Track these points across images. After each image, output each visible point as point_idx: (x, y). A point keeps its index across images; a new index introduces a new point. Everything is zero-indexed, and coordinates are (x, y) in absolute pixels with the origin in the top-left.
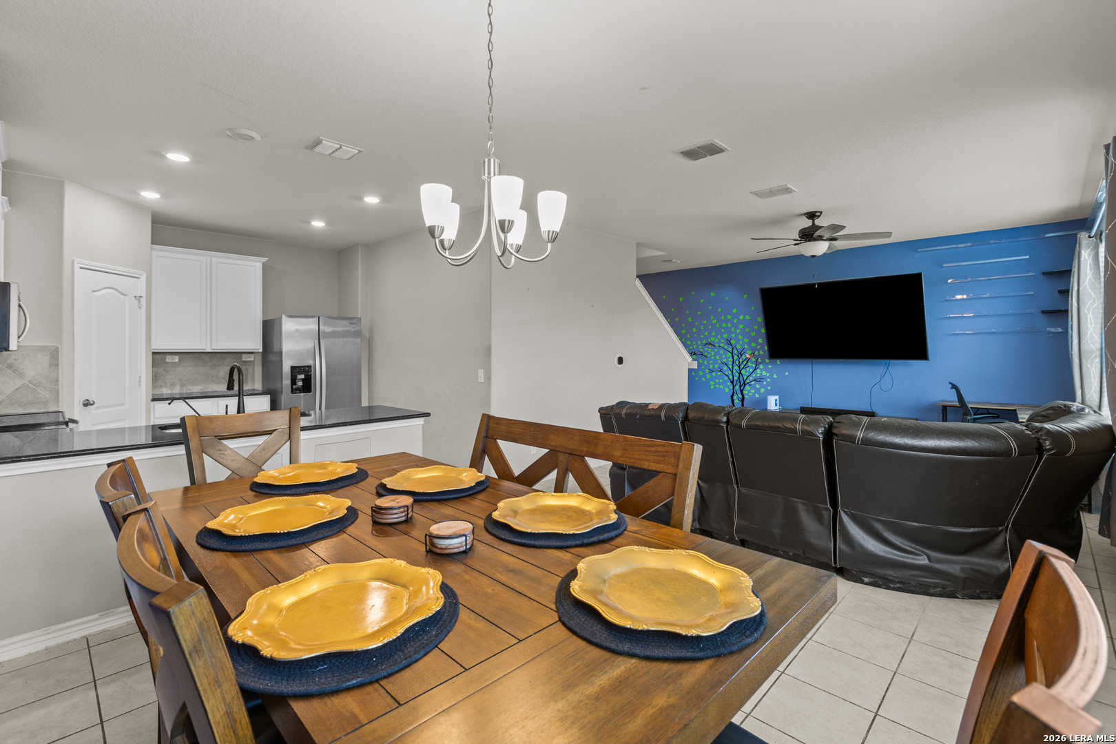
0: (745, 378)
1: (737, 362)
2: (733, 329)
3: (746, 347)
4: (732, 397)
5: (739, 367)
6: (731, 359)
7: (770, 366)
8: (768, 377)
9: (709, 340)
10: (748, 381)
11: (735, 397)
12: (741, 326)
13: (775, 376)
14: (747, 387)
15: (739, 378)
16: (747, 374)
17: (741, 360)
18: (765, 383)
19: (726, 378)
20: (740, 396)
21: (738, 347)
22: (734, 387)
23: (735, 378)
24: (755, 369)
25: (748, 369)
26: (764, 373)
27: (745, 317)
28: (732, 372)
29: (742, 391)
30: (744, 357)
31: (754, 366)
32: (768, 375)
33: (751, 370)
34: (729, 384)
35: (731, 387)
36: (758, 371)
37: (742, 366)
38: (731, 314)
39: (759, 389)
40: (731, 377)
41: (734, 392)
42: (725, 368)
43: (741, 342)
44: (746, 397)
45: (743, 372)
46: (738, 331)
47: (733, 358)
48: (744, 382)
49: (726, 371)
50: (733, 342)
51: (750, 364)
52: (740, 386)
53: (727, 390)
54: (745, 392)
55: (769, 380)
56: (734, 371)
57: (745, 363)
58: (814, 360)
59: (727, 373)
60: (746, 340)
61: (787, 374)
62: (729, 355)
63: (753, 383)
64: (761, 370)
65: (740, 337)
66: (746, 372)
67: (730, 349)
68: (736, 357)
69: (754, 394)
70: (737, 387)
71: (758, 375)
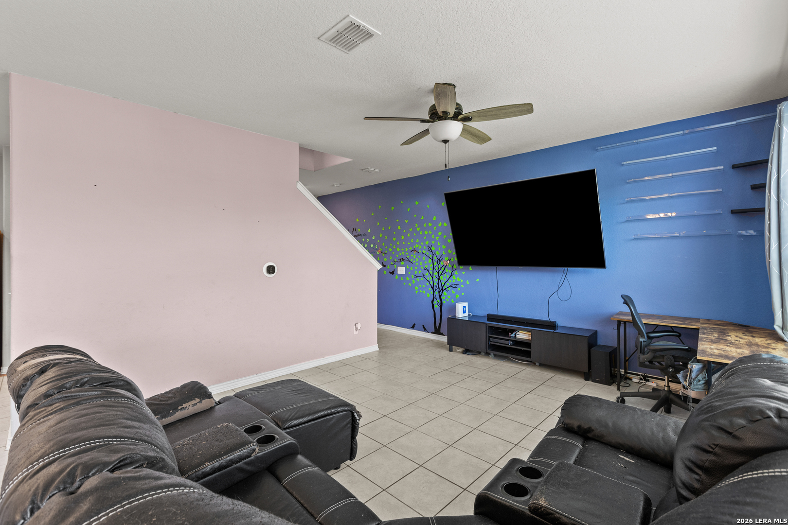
0: (443, 283)
1: (437, 268)
2: (433, 237)
3: (444, 253)
4: (433, 302)
5: (438, 273)
6: (431, 265)
7: (464, 273)
8: (462, 283)
9: (414, 247)
10: (445, 287)
11: (435, 302)
12: (440, 234)
13: (468, 283)
14: (445, 293)
15: (438, 283)
16: (445, 280)
17: (440, 267)
18: (459, 289)
19: (428, 284)
20: (439, 301)
21: (438, 253)
22: (434, 292)
23: (435, 284)
24: (451, 276)
25: (445, 275)
26: (459, 279)
27: (443, 225)
28: (433, 278)
29: (440, 296)
30: (442, 263)
31: (450, 272)
32: (462, 281)
33: (448, 277)
34: (430, 289)
35: (432, 293)
36: (454, 277)
37: (440, 272)
38: (432, 222)
39: (454, 295)
40: (431, 282)
41: (434, 298)
42: (427, 274)
43: (440, 249)
44: (444, 302)
45: (441, 278)
46: (437, 238)
47: (433, 264)
48: (442, 287)
49: (427, 276)
50: (433, 248)
51: (447, 270)
52: (439, 292)
53: (428, 295)
54: (443, 298)
55: (462, 286)
56: (434, 277)
57: (443, 269)
58: (499, 267)
59: (428, 279)
60: (444, 247)
61: (478, 280)
62: (430, 261)
63: (449, 289)
64: (457, 277)
65: (439, 244)
66: (443, 278)
67: (431, 256)
68: (435, 264)
69: (450, 299)
70: (437, 293)
71: (454, 281)
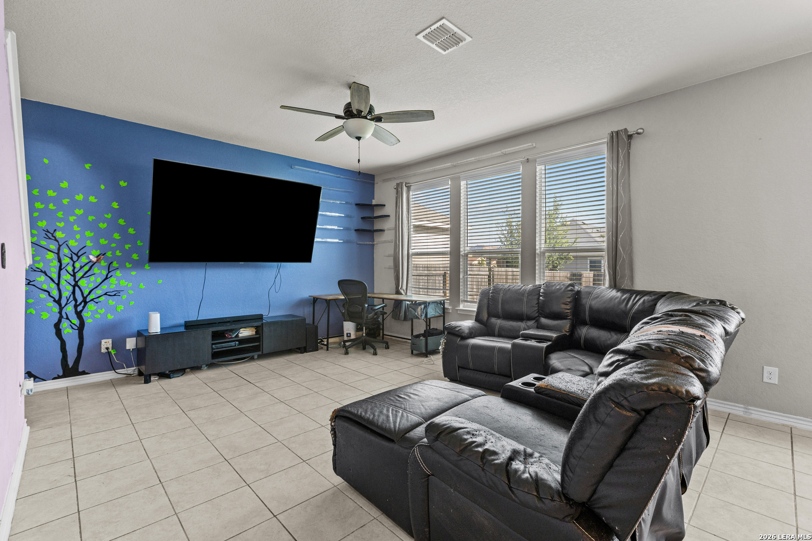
0: (86, 292)
1: (70, 269)
2: (60, 214)
3: (89, 243)
4: (57, 326)
5: (74, 275)
6: (55, 263)
7: (133, 273)
8: (131, 288)
10: (92, 296)
11: (64, 324)
12: (79, 212)
13: (142, 286)
14: (91, 306)
15: (74, 292)
16: (91, 286)
17: (77, 265)
18: (124, 297)
19: (43, 296)
20: (76, 321)
21: (72, 243)
22: (61, 309)
23: (65, 294)
24: (106, 278)
25: (92, 278)
26: (123, 283)
27: (86, 198)
28: (58, 285)
29: (79, 315)
30: (84, 260)
31: (104, 273)
32: (130, 285)
33: (99, 280)
34: (51, 304)
35: (56, 310)
36: (113, 280)
37: (79, 275)
38: (57, 189)
39: (115, 307)
40: (55, 293)
41: (61, 317)
42: (42, 278)
43: (78, 236)
44: (88, 321)
45: (82, 283)
46: (72, 219)
47: (60, 261)
48: (85, 298)
49: (42, 283)
50: (59, 235)
51: (96, 270)
52: (76, 306)
53: (45, 315)
54: (85, 314)
55: (131, 292)
56: (63, 283)
57: (86, 268)
58: (208, 263)
59: (45, 287)
60: (88, 234)
61: (160, 282)
62: (50, 256)
63: (102, 299)
64: (118, 279)
65: (76, 228)
66: (88, 283)
67: (53, 247)
68: (66, 260)
69: (105, 314)
70: (70, 309)
71: (112, 286)
